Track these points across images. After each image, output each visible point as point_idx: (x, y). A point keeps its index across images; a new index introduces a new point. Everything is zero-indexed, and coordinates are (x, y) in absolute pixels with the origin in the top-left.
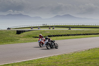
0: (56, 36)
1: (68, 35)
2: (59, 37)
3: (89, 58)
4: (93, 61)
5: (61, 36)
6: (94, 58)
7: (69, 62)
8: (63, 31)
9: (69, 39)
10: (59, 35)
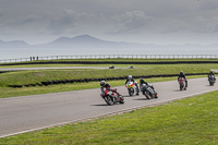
0: (59, 82)
1: (86, 80)
2: (67, 85)
3: (133, 129)
4: (139, 136)
5: (72, 82)
6: (143, 130)
7: (89, 139)
8: (75, 72)
9: (89, 88)
10: (67, 82)
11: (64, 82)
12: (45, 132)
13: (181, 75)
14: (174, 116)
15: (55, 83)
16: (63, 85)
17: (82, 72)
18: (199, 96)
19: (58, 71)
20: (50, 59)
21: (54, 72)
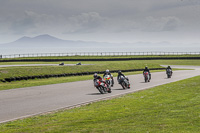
0: (21, 79)
1: (47, 77)
2: (29, 81)
3: (90, 121)
4: (95, 127)
5: (33, 78)
6: (99, 121)
7: (49, 130)
8: (36, 68)
9: (48, 84)
10: (29, 78)
11: (26, 79)
12: (9, 125)
13: (146, 70)
14: (127, 108)
15: (17, 79)
16: (25, 81)
17: (42, 69)
18: (150, 89)
19: (20, 68)
20: (12, 57)
21: (16, 69)
